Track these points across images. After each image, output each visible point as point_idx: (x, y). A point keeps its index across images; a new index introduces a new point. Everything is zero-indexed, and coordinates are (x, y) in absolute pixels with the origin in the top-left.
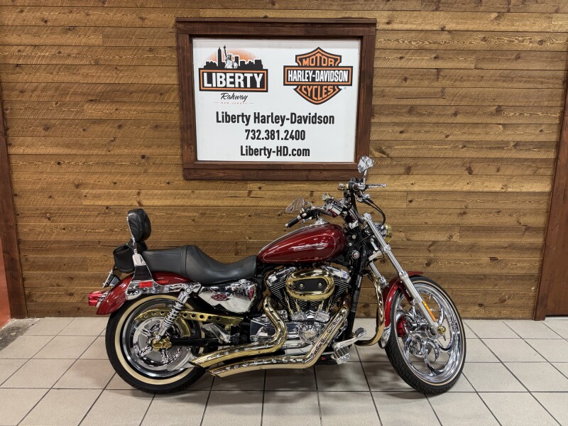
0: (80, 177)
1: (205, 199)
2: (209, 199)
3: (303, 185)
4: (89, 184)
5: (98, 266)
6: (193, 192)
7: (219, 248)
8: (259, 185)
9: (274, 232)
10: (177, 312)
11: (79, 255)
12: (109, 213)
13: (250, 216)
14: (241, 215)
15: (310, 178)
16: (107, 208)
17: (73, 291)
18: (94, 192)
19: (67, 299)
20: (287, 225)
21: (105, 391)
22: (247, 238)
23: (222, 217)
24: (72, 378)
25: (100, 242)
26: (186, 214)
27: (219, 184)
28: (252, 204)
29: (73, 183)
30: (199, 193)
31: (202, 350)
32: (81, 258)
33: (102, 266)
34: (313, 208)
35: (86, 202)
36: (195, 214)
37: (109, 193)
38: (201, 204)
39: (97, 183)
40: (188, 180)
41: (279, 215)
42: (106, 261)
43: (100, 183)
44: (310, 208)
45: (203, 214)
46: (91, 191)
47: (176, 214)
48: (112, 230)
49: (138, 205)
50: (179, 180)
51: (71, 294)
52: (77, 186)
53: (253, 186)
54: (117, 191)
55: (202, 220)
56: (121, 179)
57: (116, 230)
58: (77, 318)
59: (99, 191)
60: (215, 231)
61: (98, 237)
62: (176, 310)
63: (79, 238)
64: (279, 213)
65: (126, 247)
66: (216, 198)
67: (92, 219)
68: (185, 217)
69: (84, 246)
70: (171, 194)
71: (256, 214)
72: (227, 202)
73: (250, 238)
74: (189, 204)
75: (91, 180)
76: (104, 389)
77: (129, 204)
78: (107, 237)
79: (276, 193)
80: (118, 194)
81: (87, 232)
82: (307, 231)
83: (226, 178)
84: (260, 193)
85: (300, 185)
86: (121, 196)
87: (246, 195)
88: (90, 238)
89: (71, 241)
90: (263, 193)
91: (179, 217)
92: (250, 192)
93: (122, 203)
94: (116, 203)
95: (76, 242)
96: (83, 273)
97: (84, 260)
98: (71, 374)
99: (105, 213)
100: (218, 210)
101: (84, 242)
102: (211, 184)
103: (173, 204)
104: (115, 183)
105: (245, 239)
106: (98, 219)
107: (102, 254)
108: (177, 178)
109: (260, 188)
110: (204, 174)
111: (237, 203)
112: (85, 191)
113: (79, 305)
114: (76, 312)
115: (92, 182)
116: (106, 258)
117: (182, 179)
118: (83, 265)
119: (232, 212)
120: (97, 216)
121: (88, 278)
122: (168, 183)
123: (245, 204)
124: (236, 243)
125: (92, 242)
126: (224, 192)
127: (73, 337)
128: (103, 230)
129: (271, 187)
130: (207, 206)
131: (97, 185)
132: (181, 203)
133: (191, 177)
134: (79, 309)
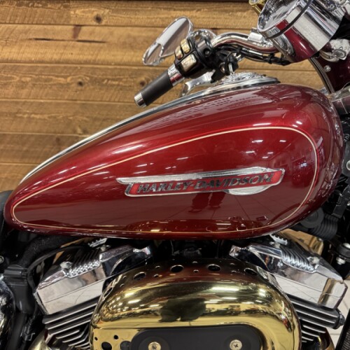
7: (25, 149)
8: (96, 11)
13: (80, 84)
14: (62, 80)
20: (138, 97)
22: (79, 131)
23: (23, 85)
27: (8, 9)
28: (82, 57)
34: (216, 41)
41: (143, 84)
44: (208, 40)
53: (82, 13)
60: (14, 116)
64: (143, 79)
66: (7, 41)
71: (94, 81)
72: (30, 52)
73: (86, 132)
79: (134, 32)
82: (192, 111)
84: (100, 32)
87: (69, 35)
90: (105, 30)
92: (78, 27)
100: (15, 69)
105: (75, 132)
109: (98, 19)
111: (50, 53)
123: (68, 56)
124: (58, 140)
126: (20, 27)
129: (123, 17)
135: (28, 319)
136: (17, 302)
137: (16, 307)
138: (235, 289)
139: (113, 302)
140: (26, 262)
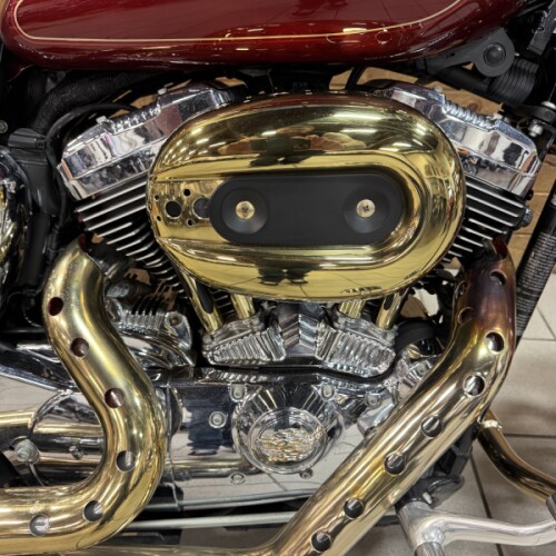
135: (52, 226)
136: (34, 191)
137: (33, 201)
138: (377, 118)
139: (171, 151)
140: (43, 125)
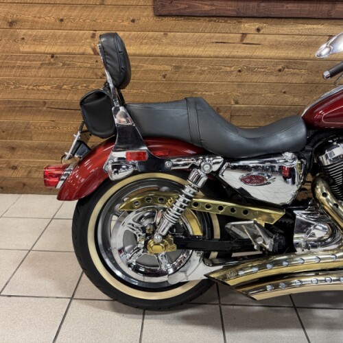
0: (13, 11)
1: (182, 45)
2: (186, 46)
3: (319, 26)
4: (27, 21)
5: (45, 133)
6: (166, 35)
8: (257, 25)
9: (270, 95)
10: (187, 200)
11: (21, 120)
12: (55, 64)
13: (240, 71)
14: (228, 69)
15: (333, 14)
16: (52, 57)
17: (16, 164)
18: (34, 32)
19: (10, 173)
20: (327, 74)
21: (73, 301)
22: (233, 102)
23: (202, 72)
24: (26, 280)
25: (45, 103)
26: (155, 67)
27: (202, 24)
29: (5, 19)
30: (174, 36)
31: (214, 255)
32: (23, 123)
33: (50, 134)
35: (25, 48)
36: (167, 67)
37: (54, 35)
38: (176, 54)
39: (36, 19)
40: (160, 16)
41: (280, 70)
42: (55, 127)
43: (41, 20)
45: (177, 68)
46: (30, 32)
47: (142, 67)
48: (59, 87)
49: (92, 52)
50: (148, 16)
51: (14, 168)
52: (11, 24)
53: (249, 26)
54: (65, 32)
55: (176, 76)
56: (70, 13)
57: (65, 87)
58: (23, 195)
59: (40, 32)
60: (192, 93)
61: (43, 97)
62: (187, 196)
63: (18, 96)
64: (280, 67)
65: (99, 95)
66: (197, 44)
67: (33, 72)
68: (154, 71)
69: (24, 107)
70: (136, 38)
71: (249, 69)
72: (211, 51)
73: (237, 103)
74: (159, 53)
75: (29, 14)
76: (72, 298)
77: (81, 51)
78: (54, 97)
79: (280, 38)
80: (65, 36)
81: (28, 89)
83: (214, 13)
84: (258, 37)
85: (315, 26)
86: (70, 40)
87: (238, 40)
88: (33, 96)
89: (9, 102)
90: (261, 37)
91: (146, 71)
92: (244, 35)
93: (72, 49)
94: (64, 49)
95: (15, 102)
96: (27, 142)
97: (27, 127)
98: (23, 273)
99: (50, 64)
100: (198, 62)
101: (25, 102)
102: (191, 24)
103: (138, 52)
104: (62, 20)
105: (230, 103)
106: (41, 72)
107: (49, 118)
108: (145, 14)
109: (258, 30)
110: (183, 6)
111: (224, 51)
112: (22, 32)
113: (25, 181)
114: (22, 188)
115: (31, 18)
116: (53, 124)
117: (152, 14)
118: (25, 132)
119: (216, 65)
120: (40, 68)
121: (33, 149)
122: (133, 21)
123: (235, 53)
124: (218, 108)
125: (36, 103)
126: (207, 35)
127: (21, 220)
128: (49, 87)
129: (274, 29)
130: (184, 56)
131: (37, 22)
132: (149, 52)
133: (164, 12)
134: (24, 185)
